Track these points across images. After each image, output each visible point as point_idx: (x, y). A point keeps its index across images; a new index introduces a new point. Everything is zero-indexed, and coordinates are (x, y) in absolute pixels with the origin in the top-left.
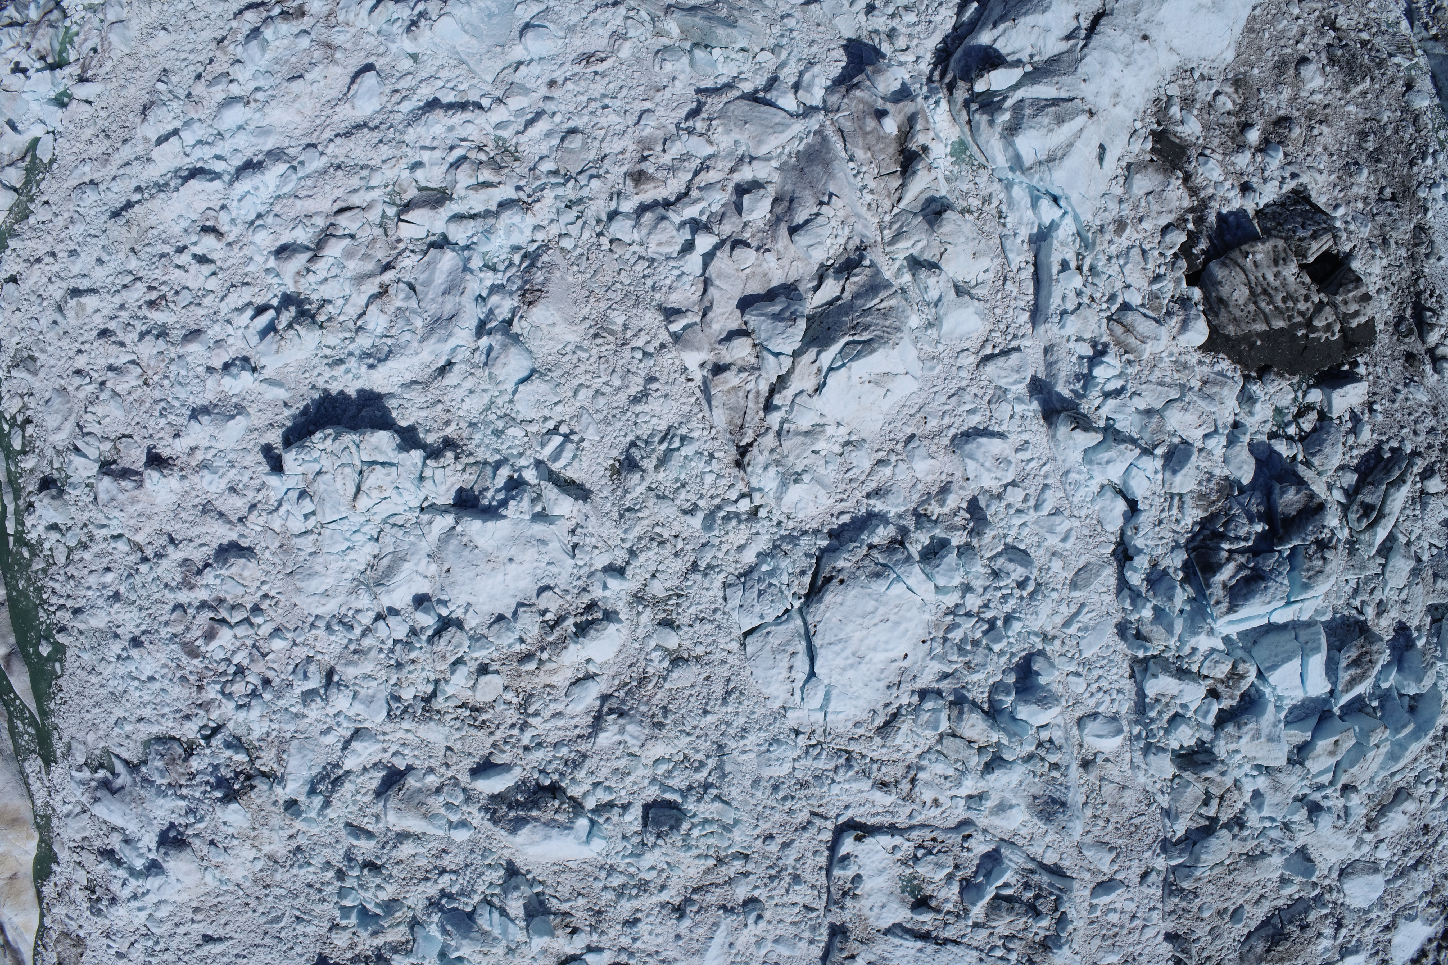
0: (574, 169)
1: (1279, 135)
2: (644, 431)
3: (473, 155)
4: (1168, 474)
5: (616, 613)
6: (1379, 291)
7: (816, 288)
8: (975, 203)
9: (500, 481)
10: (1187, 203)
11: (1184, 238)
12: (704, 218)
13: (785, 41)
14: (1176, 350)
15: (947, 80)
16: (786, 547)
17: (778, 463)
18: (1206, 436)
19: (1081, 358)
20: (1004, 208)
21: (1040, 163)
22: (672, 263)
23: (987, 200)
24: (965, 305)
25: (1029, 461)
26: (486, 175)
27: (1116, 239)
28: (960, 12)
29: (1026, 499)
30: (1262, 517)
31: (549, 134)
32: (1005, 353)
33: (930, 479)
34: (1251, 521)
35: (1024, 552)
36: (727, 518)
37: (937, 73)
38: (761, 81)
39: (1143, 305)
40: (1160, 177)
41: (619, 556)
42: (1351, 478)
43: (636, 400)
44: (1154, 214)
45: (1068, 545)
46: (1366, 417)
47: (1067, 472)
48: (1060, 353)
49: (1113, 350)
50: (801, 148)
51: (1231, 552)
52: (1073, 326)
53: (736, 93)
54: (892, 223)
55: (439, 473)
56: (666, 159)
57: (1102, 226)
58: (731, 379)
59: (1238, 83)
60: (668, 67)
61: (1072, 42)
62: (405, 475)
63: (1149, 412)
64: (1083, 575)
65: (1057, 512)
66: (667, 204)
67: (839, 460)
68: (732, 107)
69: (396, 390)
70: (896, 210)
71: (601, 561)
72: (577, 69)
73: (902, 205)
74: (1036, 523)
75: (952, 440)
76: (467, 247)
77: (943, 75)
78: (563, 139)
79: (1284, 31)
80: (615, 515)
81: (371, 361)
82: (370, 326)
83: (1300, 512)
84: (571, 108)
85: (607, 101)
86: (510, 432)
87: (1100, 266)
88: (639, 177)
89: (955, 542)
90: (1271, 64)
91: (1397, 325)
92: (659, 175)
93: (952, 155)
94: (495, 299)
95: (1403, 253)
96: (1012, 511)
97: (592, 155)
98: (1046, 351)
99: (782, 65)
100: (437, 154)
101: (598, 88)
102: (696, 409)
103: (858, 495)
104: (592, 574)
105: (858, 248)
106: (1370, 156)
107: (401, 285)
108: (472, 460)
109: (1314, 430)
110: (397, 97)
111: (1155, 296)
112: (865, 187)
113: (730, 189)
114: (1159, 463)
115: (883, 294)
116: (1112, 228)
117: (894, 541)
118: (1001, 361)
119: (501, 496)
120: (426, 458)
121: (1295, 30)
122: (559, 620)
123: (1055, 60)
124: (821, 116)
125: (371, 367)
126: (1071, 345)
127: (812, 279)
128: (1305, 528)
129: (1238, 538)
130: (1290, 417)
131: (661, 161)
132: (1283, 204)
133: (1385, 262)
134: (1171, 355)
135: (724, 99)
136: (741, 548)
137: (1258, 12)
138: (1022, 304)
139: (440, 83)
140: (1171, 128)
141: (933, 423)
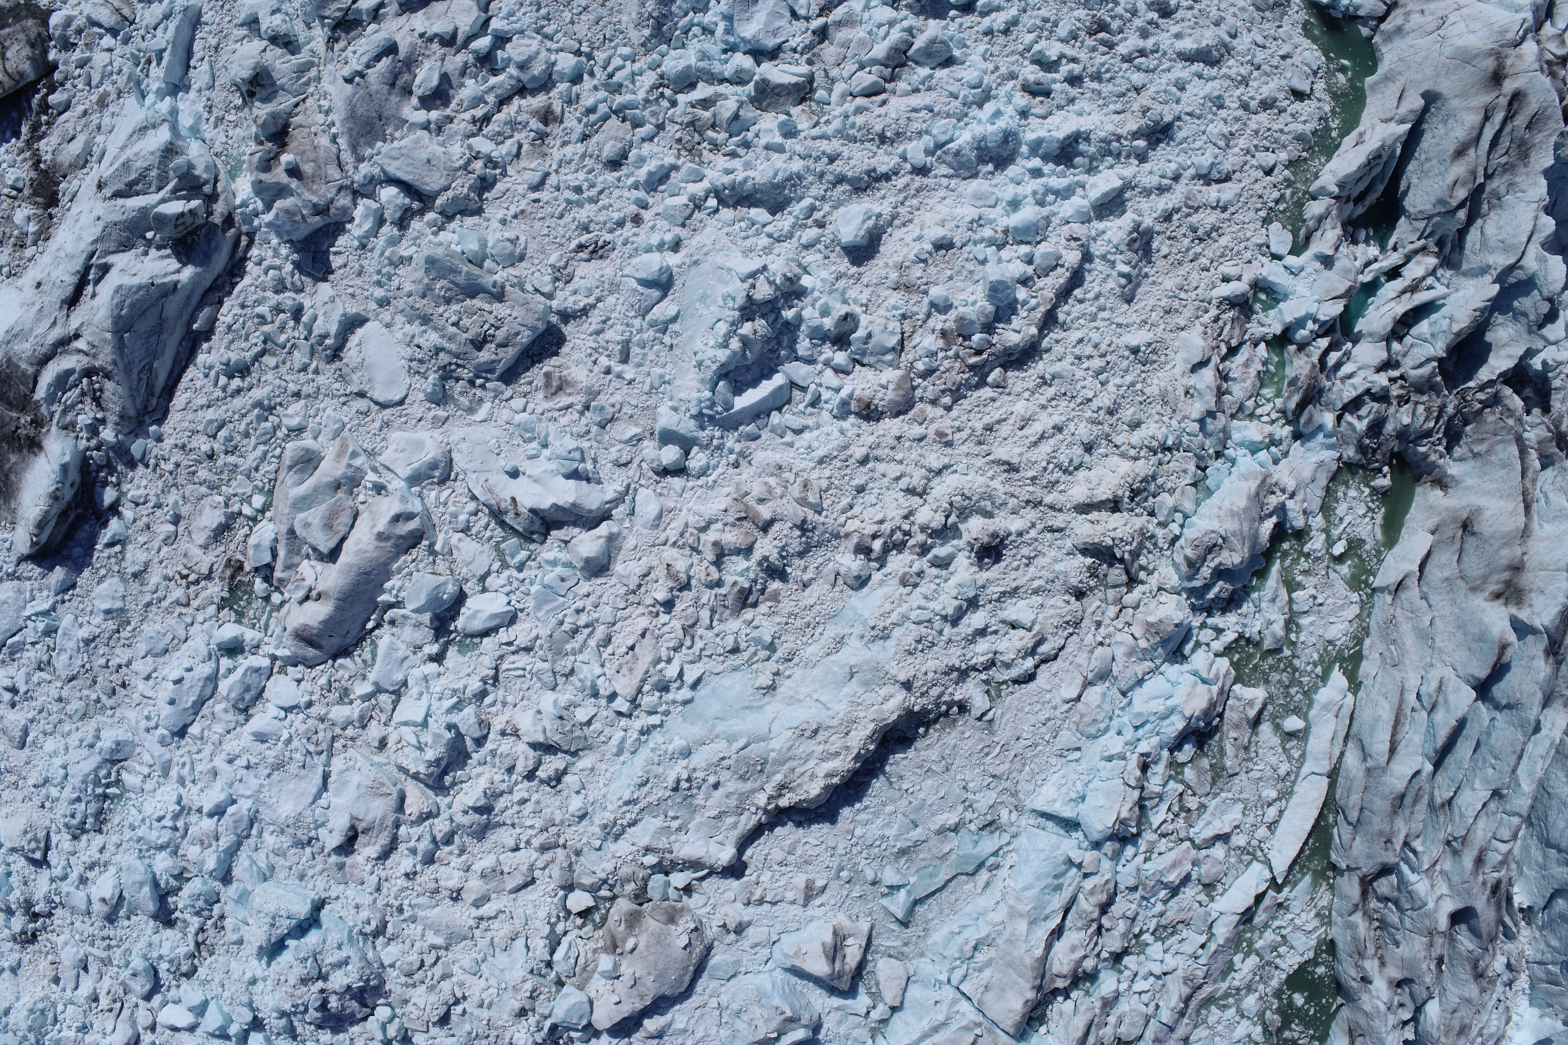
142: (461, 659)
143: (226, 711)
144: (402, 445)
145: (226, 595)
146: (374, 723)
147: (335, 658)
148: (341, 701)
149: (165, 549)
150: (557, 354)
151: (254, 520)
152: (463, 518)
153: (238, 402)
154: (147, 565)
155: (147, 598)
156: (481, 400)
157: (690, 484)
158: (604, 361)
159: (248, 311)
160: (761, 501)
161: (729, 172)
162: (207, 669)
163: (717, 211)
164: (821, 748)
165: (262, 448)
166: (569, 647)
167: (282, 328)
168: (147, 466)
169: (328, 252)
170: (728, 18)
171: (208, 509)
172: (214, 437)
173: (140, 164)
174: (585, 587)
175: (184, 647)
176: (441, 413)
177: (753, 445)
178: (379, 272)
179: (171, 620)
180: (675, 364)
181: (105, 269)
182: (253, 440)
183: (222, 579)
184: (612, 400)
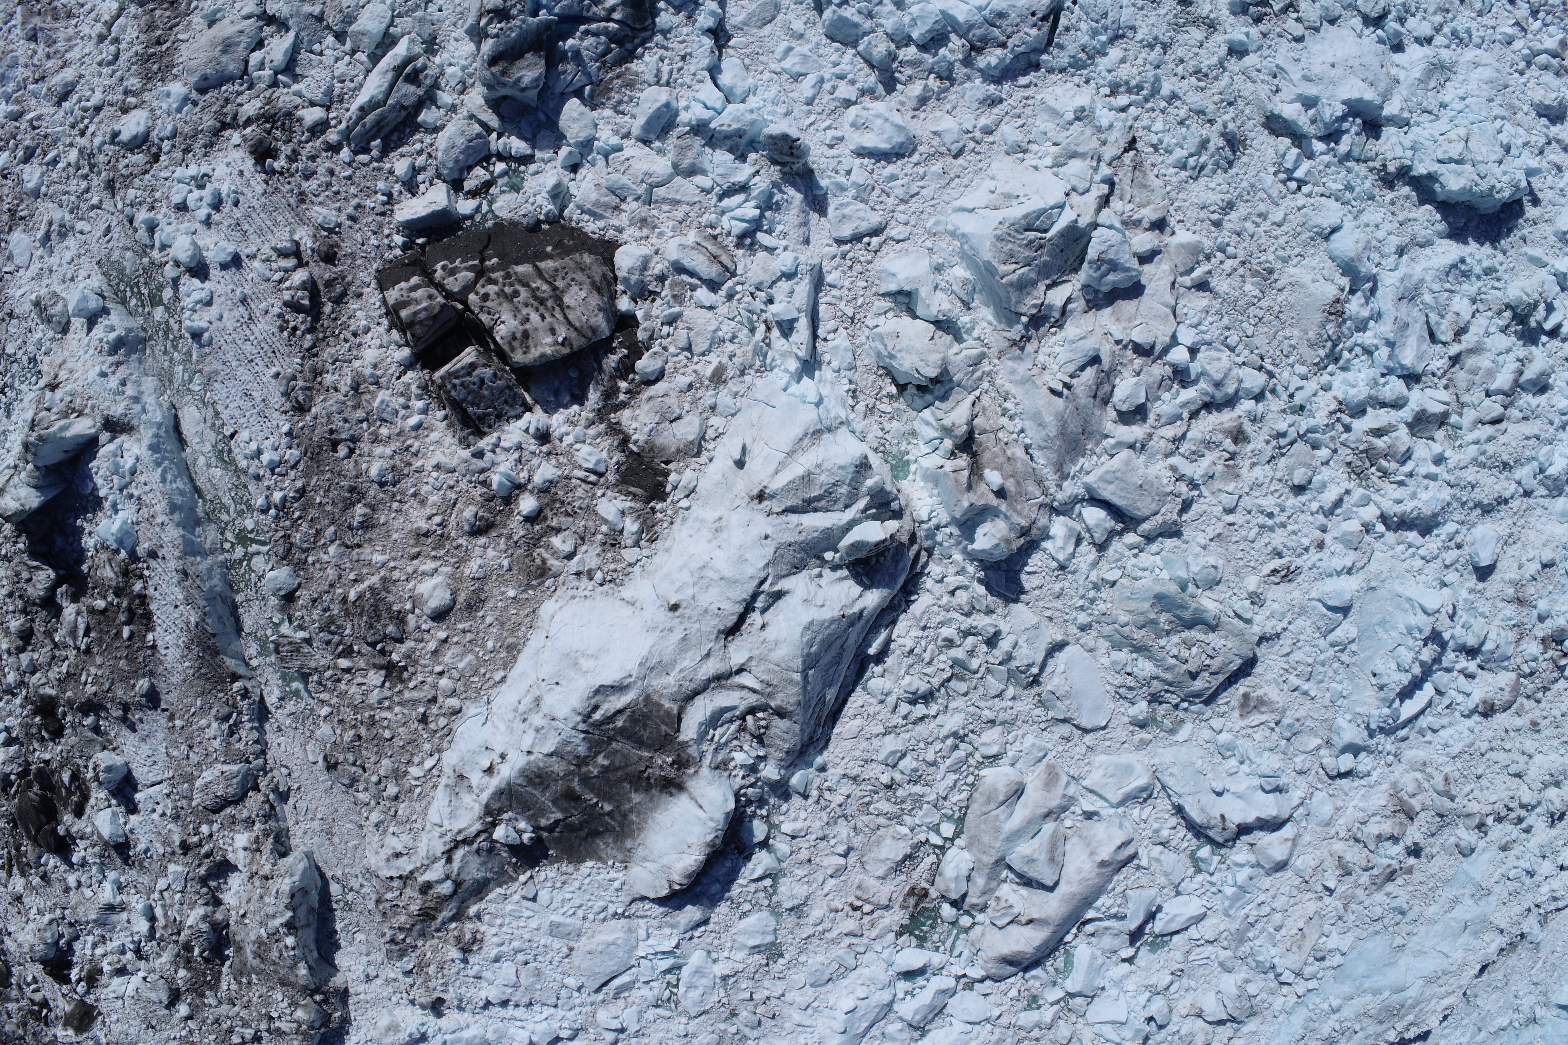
0: (1300, 446)
1: (490, 510)
2: (1220, 176)
3: (1393, 466)
4: (674, 104)
5: (1234, 13)
6: (367, 330)
7: (1069, 300)
8: (885, 407)
9: (1346, 140)
10: (625, 416)
11: (639, 365)
12: (1175, 386)
13: (1092, 594)
14: (653, 240)
15: (916, 547)
16: (1083, 56)
17: (1099, 130)
18: (620, 149)
19: (769, 232)
20: (851, 402)
21: (829, 430)
22: (1207, 337)
23: (870, 410)
24: (909, 280)
25: (829, 128)
26: (1380, 443)
27: (725, 360)
28: (888, 641)
29: (835, 88)
30: (563, 57)
31: (1324, 486)
32: (857, 238)
33: (938, 114)
34: (577, 54)
35: (834, 40)
36: (1139, 88)
37: (923, 560)
38: (1116, 546)
39: (693, 288)
40: (659, 441)
41: (1233, 64)
42: (427, 116)
43: (1230, 206)
44: (673, 394)
45: (783, 45)
46: (397, 187)
47: (787, 114)
48: (795, 234)
49: (731, 242)
50: (1082, 460)
51: (608, 19)
52: (784, 261)
53: (1146, 526)
54: (980, 379)
55: (1399, 153)
56: (1210, 457)
57: (743, 373)
58: (1149, 214)
59: (543, 572)
60: (1212, 560)
61: (777, 588)
62: (1430, 151)
63: (692, 171)
64: (768, 16)
65: (797, 77)
66: (1209, 406)
67: (1031, 137)
68: (1154, 507)
69: (1438, 241)
70: (977, 393)
71: (1251, 60)
72: (1298, 562)
73: (971, 398)
74: (822, 67)
75: (914, 150)
76: (1390, 371)
77: (917, 556)
78: (1310, 482)
79: (463, 654)
80: (1241, 103)
81: (1463, 267)
82: (1466, 301)
83: (520, 56)
84: (1302, 518)
85: (1270, 522)
86: (1341, 187)
87: (746, 331)
88: (1239, 436)
89: (913, 49)
90: (489, 604)
91: (344, 294)
92: (1220, 436)
93: (908, 462)
94: (1365, 313)
95: (328, 379)
96: (850, 77)
97: (1282, 462)
98: (807, 242)
99: (1095, 564)
100: (1423, 470)
101: (1278, 538)
102: (1173, 194)
103: (1010, 101)
104: (1260, 48)
105: (1029, 339)
106: (363, 495)
107: (1443, 338)
108: (1371, 164)
109: (470, 168)
110: (1458, 539)
111: (678, 298)
112: (1011, 418)
113: (1152, 416)
114: (684, 117)
115: (1014, 277)
116: (730, 373)
117: (979, 50)
118: (864, 226)
119: (1346, 125)
120: (1410, 168)
121: (448, 657)
122: (1285, 10)
123: (797, 567)
124: (1060, 496)
125: (1463, 261)
126: (784, 243)
127: (1072, 311)
128: (519, 36)
129: (596, 34)
130: (500, 182)
131: (1216, 454)
132: (499, 417)
133: (356, 364)
134: (661, 235)
135: (1159, 519)
136: (1123, 61)
137: (498, 676)
138: (835, 292)
139: (1422, 552)
140: (639, 505)
141: (936, 167)
142: (1152, 957)
143: (901, 1030)
144: (1111, 770)
145: (906, 921)
146: (1061, 1023)
147: (1026, 970)
148: (1029, 1007)
149: (832, 882)
150: (1249, 675)
151: (942, 848)
152: (1165, 833)
153: (922, 730)
154: (807, 898)
155: (808, 931)
156: (1183, 721)
157: (1356, 784)
158: (1294, 681)
159: (931, 632)
160: (1413, 795)
161: (1399, 502)
162: (886, 996)
163: (1383, 536)
164: (1443, 989)
165: (953, 777)
166: (1250, 934)
167: (971, 653)
168: (806, 797)
169: (1020, 571)
170: (1391, 344)
171: (889, 841)
172: (894, 766)
173: (824, 478)
174: (1266, 882)
175: (853, 975)
176: (1144, 735)
177: (1403, 745)
178: (1082, 597)
179: (839, 951)
180: (1351, 679)
181: (778, 595)
182: (943, 767)
183: (903, 907)
184: (1298, 715)
